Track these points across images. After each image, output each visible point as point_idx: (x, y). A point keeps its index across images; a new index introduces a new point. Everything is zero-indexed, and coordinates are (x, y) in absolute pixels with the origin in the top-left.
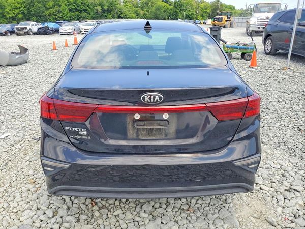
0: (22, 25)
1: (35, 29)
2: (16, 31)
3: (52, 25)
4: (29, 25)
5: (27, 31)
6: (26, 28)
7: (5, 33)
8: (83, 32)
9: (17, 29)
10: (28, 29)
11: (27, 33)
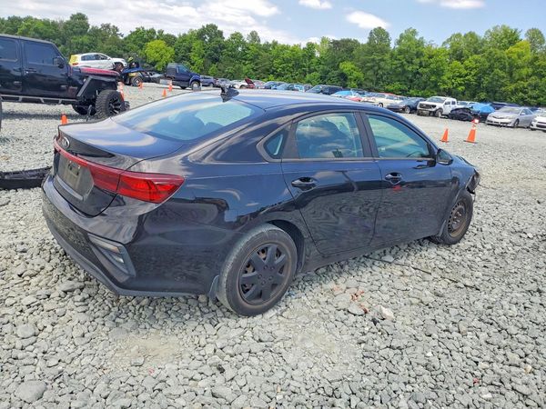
0: (432, 101)
1: (448, 110)
2: (418, 108)
3: (478, 107)
4: (442, 102)
5: (433, 110)
6: (434, 106)
7: (404, 109)
8: (535, 127)
9: (421, 106)
10: (437, 108)
11: (434, 114)
